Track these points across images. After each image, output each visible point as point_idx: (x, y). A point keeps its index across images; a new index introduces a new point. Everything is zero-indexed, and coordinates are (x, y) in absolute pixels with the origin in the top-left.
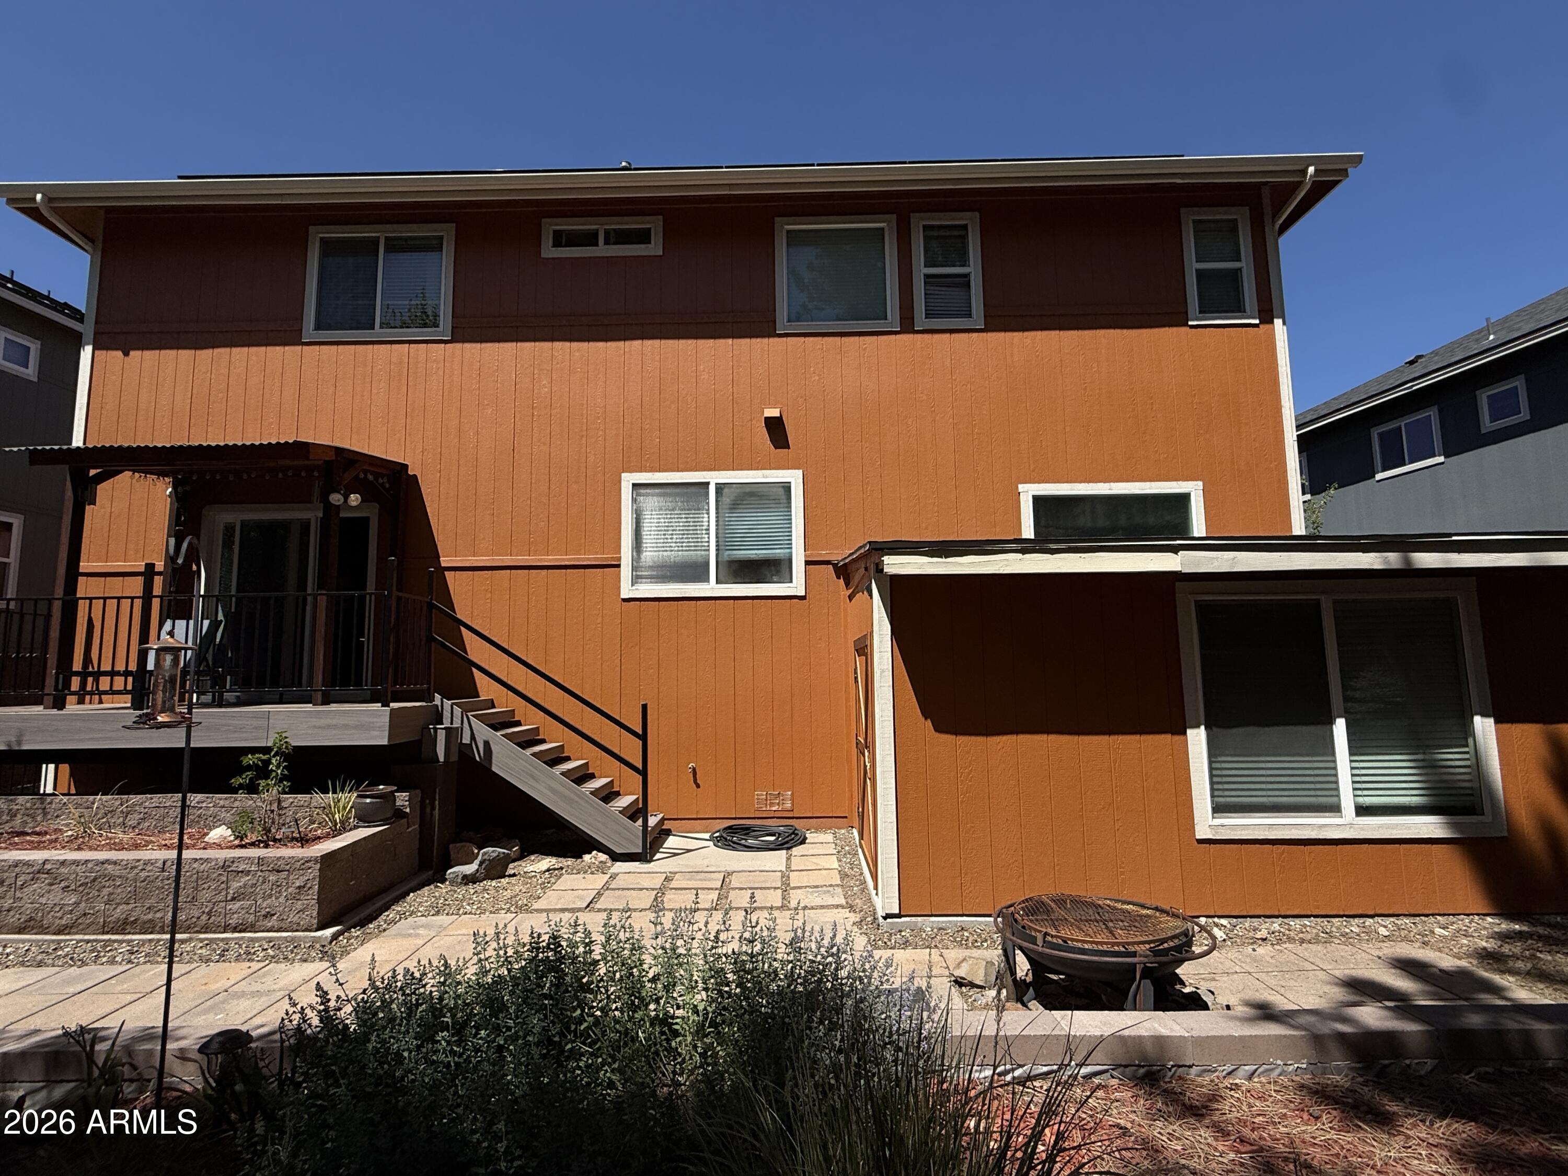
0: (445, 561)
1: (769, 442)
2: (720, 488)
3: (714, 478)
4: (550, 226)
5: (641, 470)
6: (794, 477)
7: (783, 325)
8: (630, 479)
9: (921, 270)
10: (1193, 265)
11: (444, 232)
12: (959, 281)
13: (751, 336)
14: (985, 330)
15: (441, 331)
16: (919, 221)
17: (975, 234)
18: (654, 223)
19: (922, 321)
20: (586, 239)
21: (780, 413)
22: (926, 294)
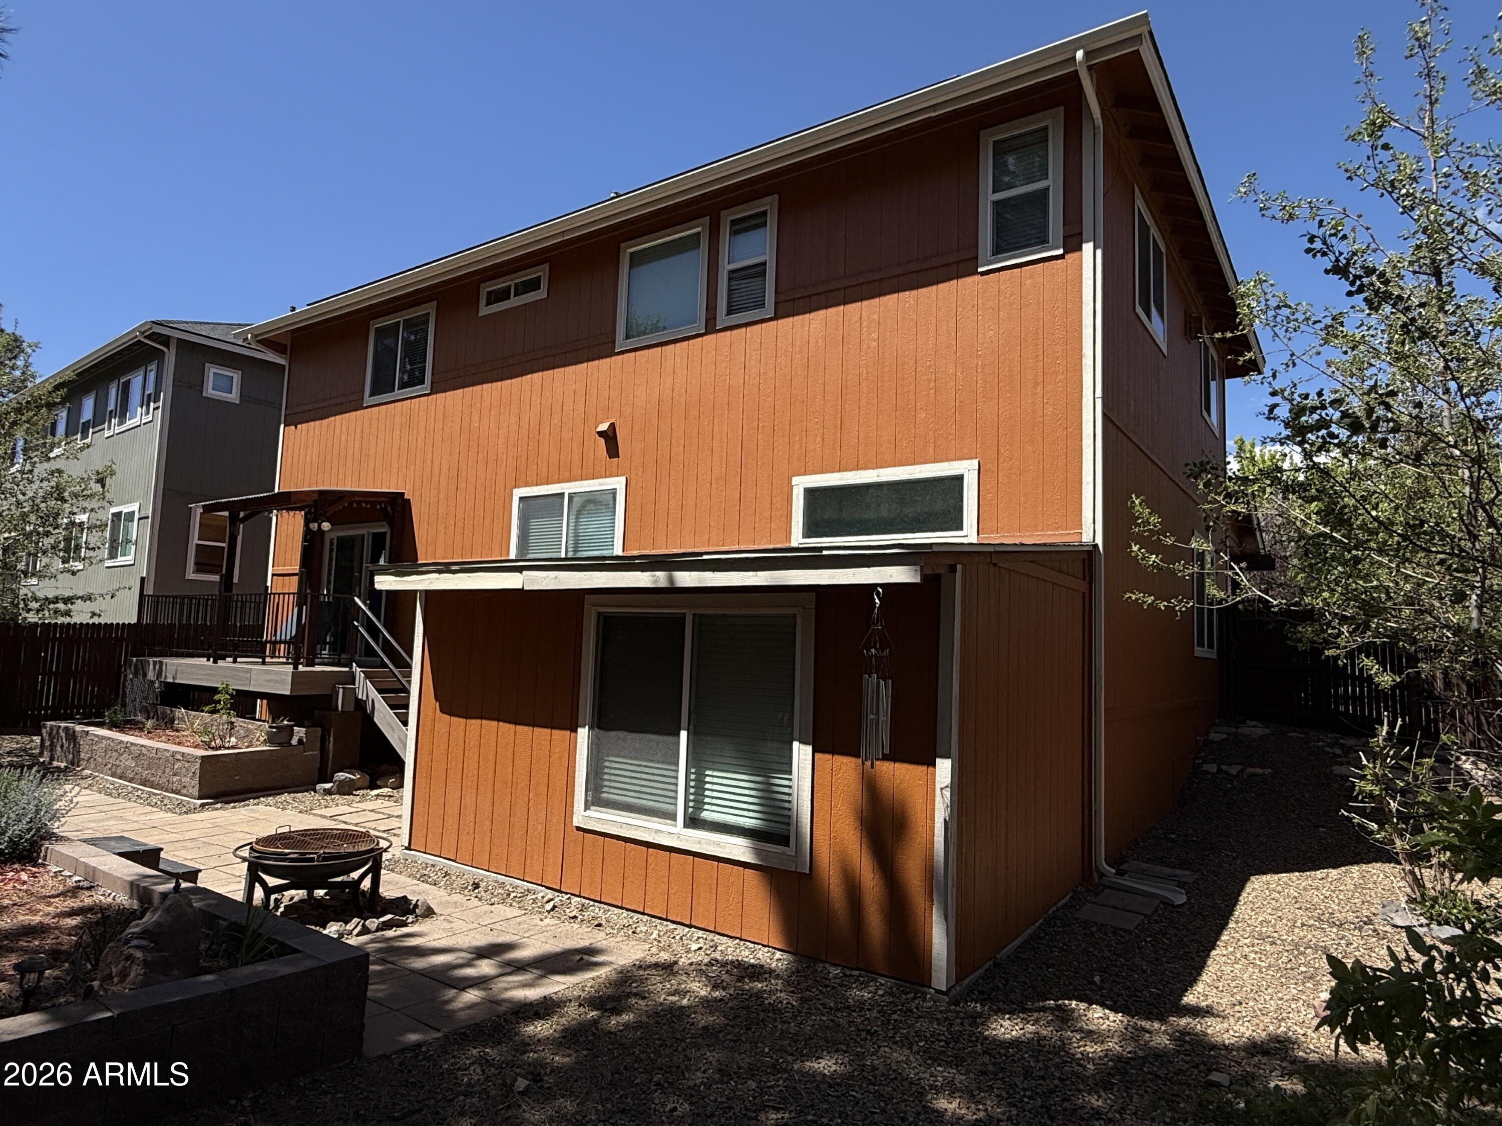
1: (605, 453)
2: (571, 496)
3: (567, 488)
4: (486, 288)
5: (525, 484)
6: (618, 483)
7: (620, 343)
8: (519, 493)
9: (726, 267)
10: (988, 197)
11: (430, 308)
12: (759, 270)
13: (599, 358)
14: (776, 318)
15: (426, 387)
16: (728, 217)
17: (772, 221)
18: (542, 272)
19: (722, 320)
20: (504, 295)
21: (612, 426)
22: (730, 291)
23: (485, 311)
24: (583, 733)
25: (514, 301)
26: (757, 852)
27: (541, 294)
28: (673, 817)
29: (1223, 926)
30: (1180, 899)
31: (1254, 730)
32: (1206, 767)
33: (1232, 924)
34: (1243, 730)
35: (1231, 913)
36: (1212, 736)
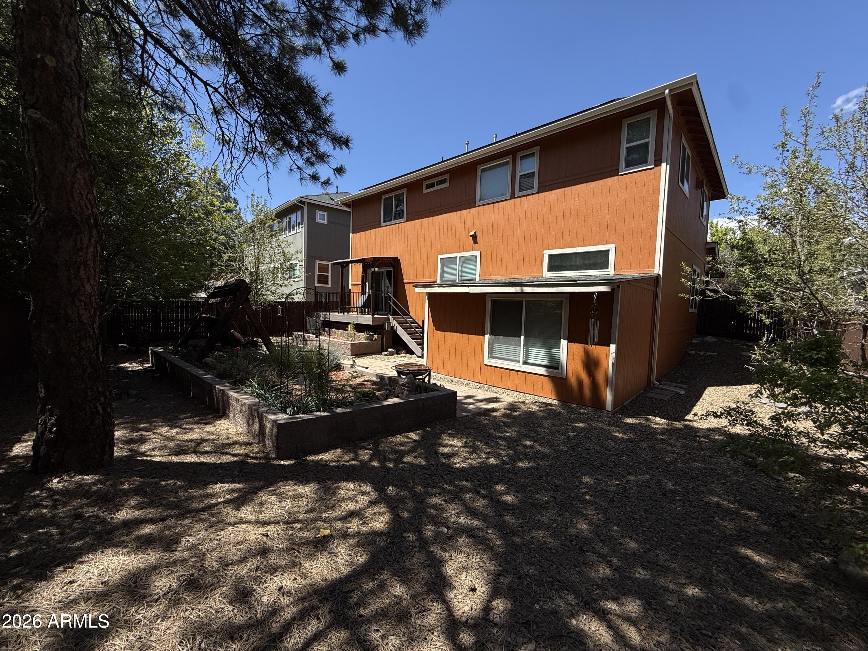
0: (404, 281)
1: (472, 242)
2: (460, 258)
3: (458, 255)
4: (426, 183)
5: (443, 254)
6: (478, 253)
7: (478, 203)
8: (440, 257)
9: (518, 174)
10: (625, 145)
11: (404, 191)
12: (532, 175)
13: (470, 208)
14: (538, 193)
15: (404, 219)
16: (519, 155)
17: (537, 155)
18: (447, 177)
19: (517, 194)
20: (432, 185)
21: (475, 233)
22: (520, 183)
23: (425, 191)
24: (487, 337)
25: (437, 188)
26: (548, 371)
27: (447, 185)
28: (519, 362)
29: (698, 400)
30: (683, 392)
31: (711, 339)
32: (691, 352)
33: (701, 400)
34: (706, 339)
35: (701, 397)
36: (693, 341)
